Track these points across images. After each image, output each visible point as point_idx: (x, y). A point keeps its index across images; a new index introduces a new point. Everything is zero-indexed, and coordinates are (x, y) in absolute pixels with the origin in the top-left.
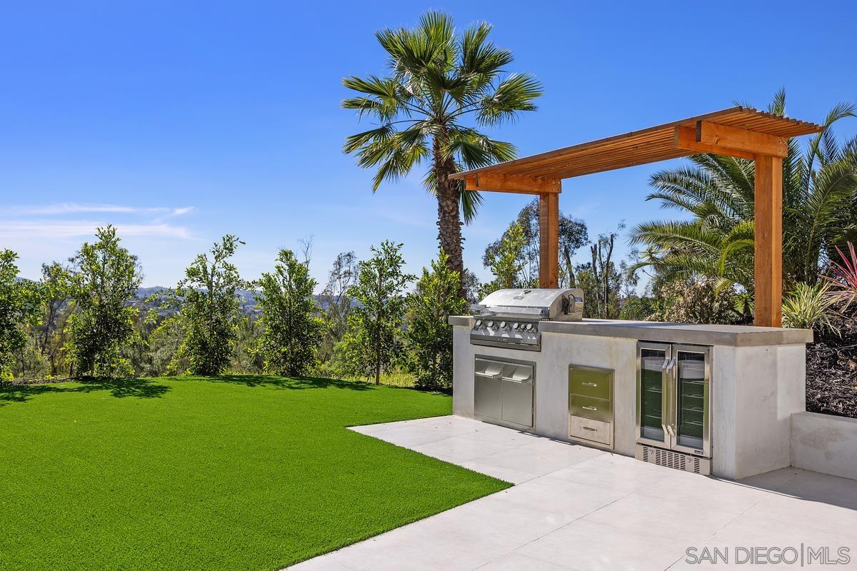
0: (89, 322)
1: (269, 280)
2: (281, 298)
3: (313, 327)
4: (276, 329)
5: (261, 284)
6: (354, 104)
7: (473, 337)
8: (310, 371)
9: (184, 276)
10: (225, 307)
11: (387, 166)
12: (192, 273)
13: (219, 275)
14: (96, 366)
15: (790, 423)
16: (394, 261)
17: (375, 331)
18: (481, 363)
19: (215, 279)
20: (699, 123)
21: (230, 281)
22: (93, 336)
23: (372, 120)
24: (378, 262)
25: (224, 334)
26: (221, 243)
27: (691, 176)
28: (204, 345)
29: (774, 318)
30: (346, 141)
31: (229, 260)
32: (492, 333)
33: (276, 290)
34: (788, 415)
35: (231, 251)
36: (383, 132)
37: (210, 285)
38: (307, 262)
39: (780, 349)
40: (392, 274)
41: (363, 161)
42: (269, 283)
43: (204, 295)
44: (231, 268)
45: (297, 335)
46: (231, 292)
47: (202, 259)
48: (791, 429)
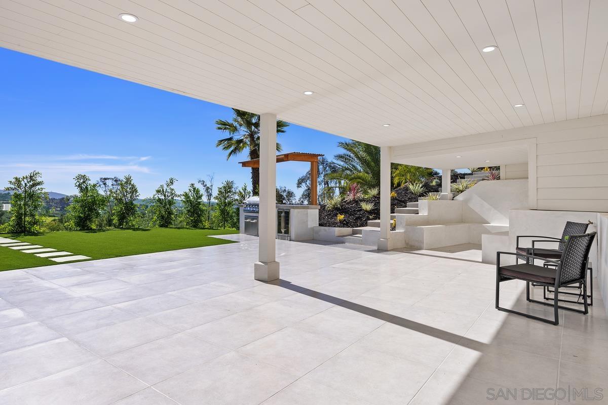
0: (122, 209)
1: (186, 194)
2: (190, 200)
3: (202, 211)
4: (189, 211)
5: (183, 195)
6: (219, 128)
7: (244, 210)
8: (200, 225)
9: (155, 193)
10: (171, 203)
11: (232, 151)
12: (158, 191)
13: (168, 192)
14: (125, 224)
15: (313, 229)
16: (230, 188)
17: (223, 212)
18: (246, 218)
19: (167, 193)
20: (288, 156)
21: (172, 194)
22: (123, 213)
23: (226, 134)
24: (224, 187)
25: (170, 213)
26: (169, 181)
27: (347, 155)
28: (163, 217)
29: (314, 203)
30: (217, 142)
31: (172, 187)
32: (249, 209)
33: (189, 197)
34: (312, 226)
35: (172, 183)
36: (231, 139)
37: (165, 196)
38: (212, 186)
39: (309, 210)
40: (229, 192)
41: (224, 148)
42: (186, 195)
43: (163, 200)
44: (172, 190)
45: (196, 214)
46: (172, 198)
47: (162, 186)
48: (313, 230)
